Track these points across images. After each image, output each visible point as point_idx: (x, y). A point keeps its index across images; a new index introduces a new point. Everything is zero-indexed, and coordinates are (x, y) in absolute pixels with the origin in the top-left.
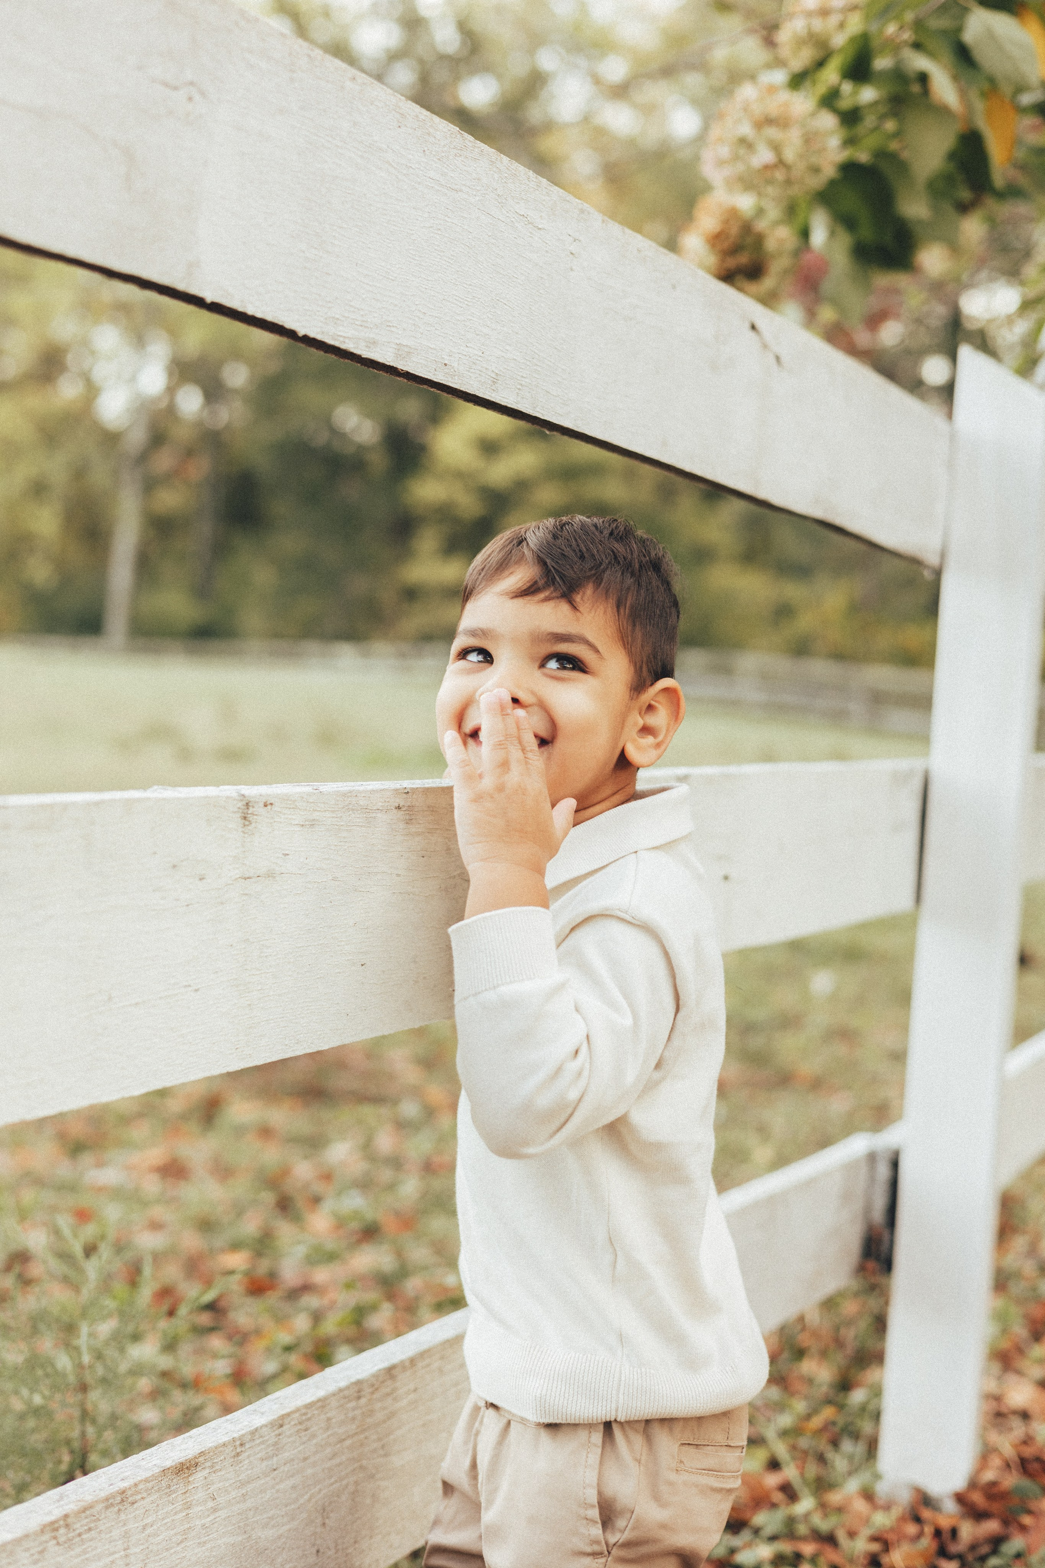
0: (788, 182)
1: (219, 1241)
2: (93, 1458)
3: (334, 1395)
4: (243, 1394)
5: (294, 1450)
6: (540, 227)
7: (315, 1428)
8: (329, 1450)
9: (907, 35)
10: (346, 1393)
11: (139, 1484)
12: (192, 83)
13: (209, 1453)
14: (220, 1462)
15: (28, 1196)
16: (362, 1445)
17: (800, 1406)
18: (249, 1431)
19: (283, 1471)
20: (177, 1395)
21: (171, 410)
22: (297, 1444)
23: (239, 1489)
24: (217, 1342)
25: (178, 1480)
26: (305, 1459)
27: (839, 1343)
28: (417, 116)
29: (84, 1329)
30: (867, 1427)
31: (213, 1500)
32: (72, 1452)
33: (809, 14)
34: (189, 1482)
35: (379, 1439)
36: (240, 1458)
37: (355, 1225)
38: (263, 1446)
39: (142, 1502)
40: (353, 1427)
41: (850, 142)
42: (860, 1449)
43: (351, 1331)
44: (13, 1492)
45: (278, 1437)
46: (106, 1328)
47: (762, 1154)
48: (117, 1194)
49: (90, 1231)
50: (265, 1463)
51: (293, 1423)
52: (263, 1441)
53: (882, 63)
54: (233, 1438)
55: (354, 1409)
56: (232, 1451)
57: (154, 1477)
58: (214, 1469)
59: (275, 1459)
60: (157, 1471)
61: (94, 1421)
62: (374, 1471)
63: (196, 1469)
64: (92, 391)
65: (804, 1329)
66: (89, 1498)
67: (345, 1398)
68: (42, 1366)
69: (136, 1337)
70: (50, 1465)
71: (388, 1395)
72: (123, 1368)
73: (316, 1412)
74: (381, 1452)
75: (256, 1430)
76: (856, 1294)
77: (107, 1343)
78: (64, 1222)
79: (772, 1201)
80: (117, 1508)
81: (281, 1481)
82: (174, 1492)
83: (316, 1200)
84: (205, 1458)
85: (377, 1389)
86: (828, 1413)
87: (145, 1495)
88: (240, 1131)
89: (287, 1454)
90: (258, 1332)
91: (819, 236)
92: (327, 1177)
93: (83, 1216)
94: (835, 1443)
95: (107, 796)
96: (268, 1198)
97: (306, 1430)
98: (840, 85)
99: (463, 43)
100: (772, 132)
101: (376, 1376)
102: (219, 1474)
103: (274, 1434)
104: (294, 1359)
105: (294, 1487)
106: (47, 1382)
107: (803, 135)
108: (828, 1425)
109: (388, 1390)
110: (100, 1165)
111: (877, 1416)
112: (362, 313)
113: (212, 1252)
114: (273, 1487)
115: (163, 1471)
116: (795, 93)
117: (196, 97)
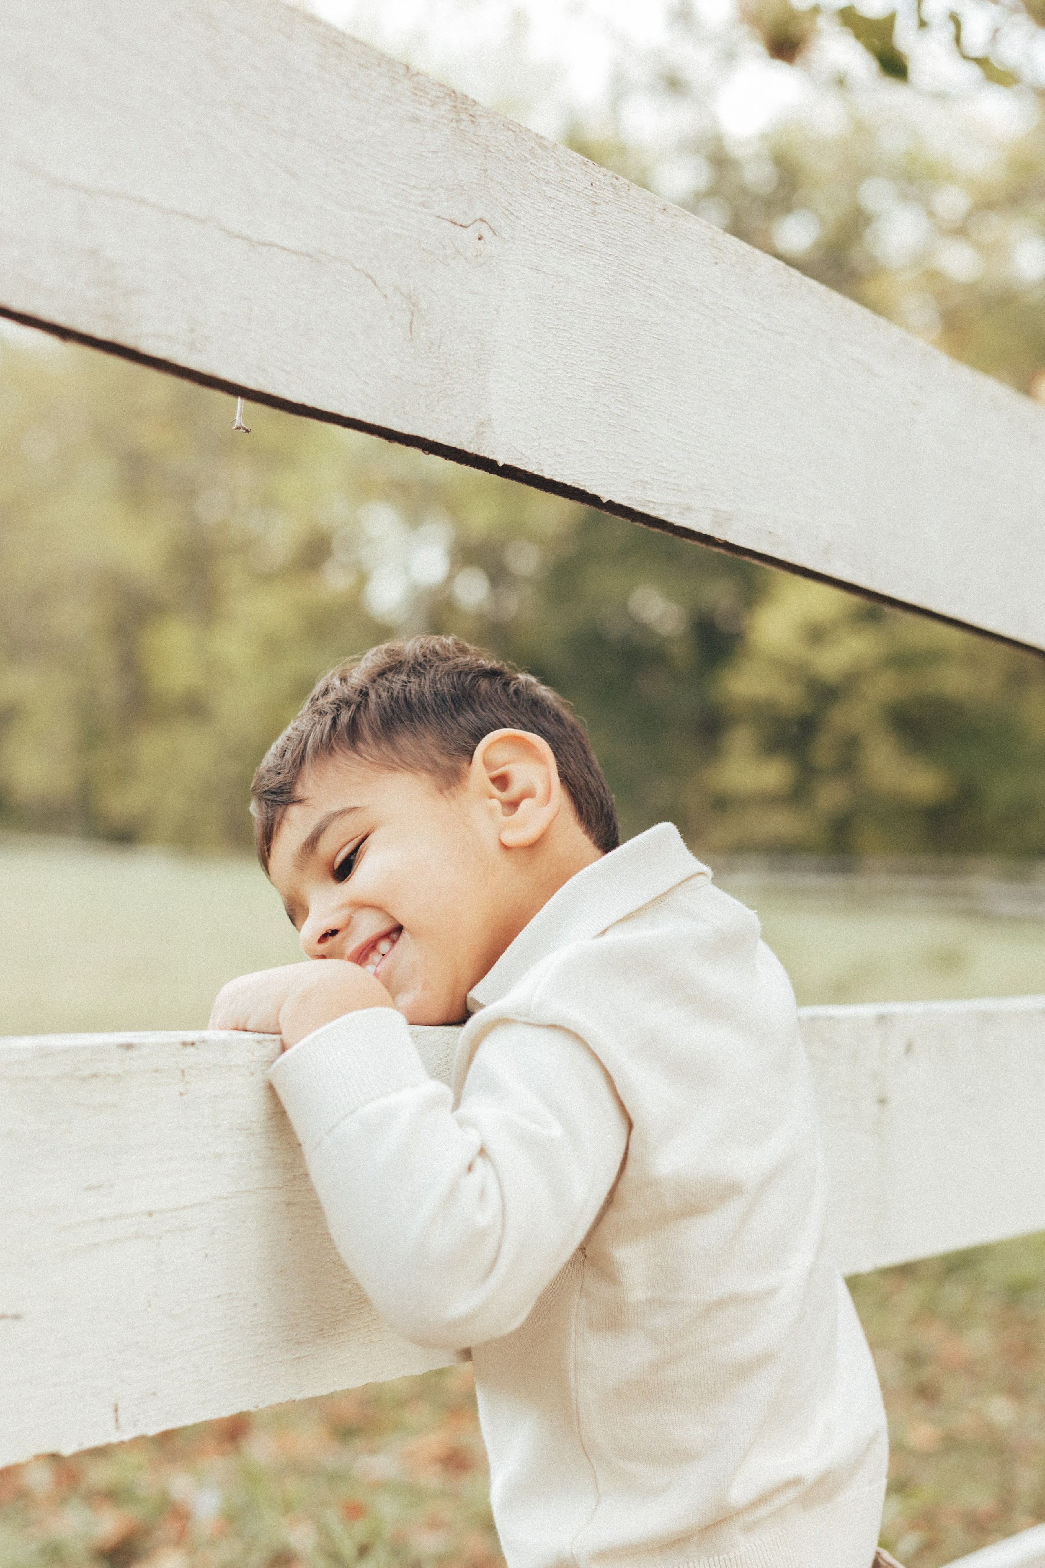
12: (482, 220)
15: (293, 1486)
21: (448, 602)
48: (392, 1488)
49: (362, 1528)
78: (333, 1518)
93: (354, 1511)
110: (373, 1452)
117: (488, 234)
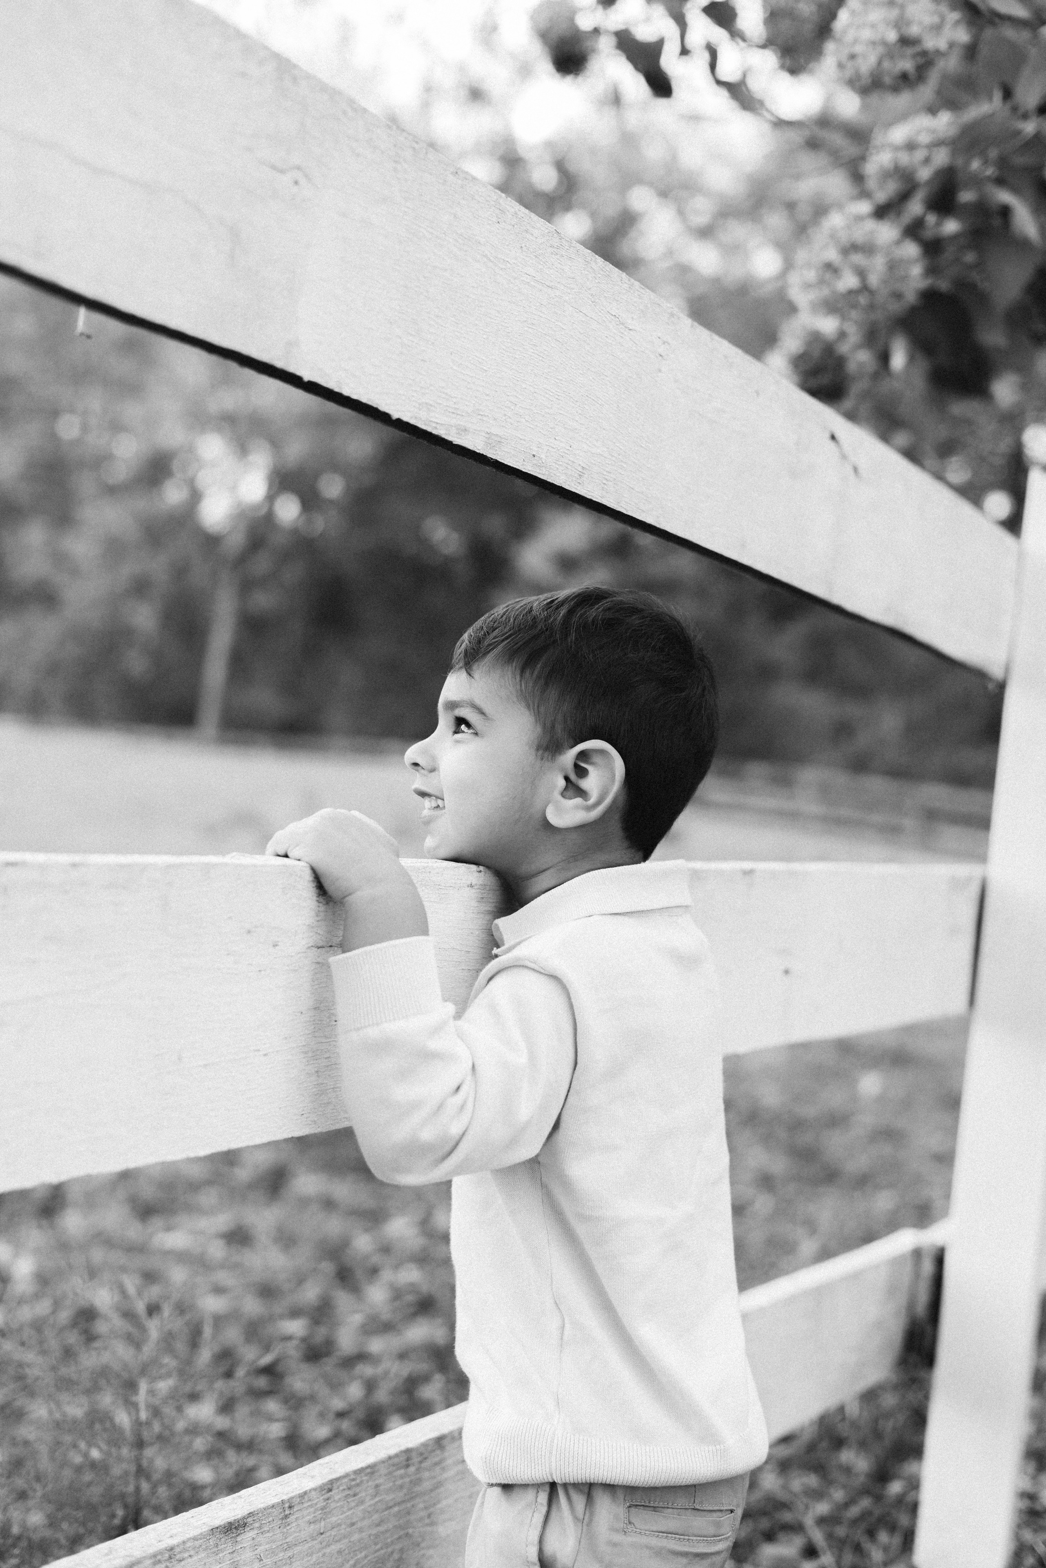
0: (872, 307)
1: (279, 1308)
2: (146, 1513)
3: (383, 1462)
4: (296, 1457)
5: (342, 1514)
6: (631, 328)
7: (363, 1494)
8: (376, 1517)
9: (990, 171)
10: (396, 1460)
11: (187, 1541)
12: (299, 168)
13: (258, 1514)
14: (268, 1524)
15: (98, 1255)
16: (409, 1513)
17: (839, 1495)
18: (299, 1494)
19: (331, 1535)
20: (231, 1455)
21: (269, 518)
22: (345, 1509)
23: (286, 1551)
24: (272, 1406)
25: (226, 1539)
26: (353, 1524)
27: (878, 1435)
28: (516, 213)
29: (143, 1387)
30: (904, 1520)
31: (260, 1561)
32: (126, 1506)
33: (896, 148)
34: (236, 1542)
35: (426, 1508)
36: (288, 1520)
37: (410, 1298)
38: (312, 1510)
39: (189, 1560)
40: (400, 1495)
41: (931, 270)
42: (896, 1540)
43: (402, 1401)
44: (67, 1544)
45: (327, 1501)
46: (164, 1386)
47: (808, 1246)
48: (182, 1257)
49: (154, 1292)
50: (312, 1526)
51: (341, 1488)
52: (311, 1505)
53: (966, 196)
54: (282, 1501)
55: (402, 1477)
56: (281, 1513)
57: (202, 1536)
58: (262, 1530)
59: (323, 1523)
60: (207, 1529)
61: (148, 1478)
62: (420, 1540)
63: (244, 1530)
64: (196, 496)
65: (843, 1419)
66: (138, 1554)
67: (394, 1465)
68: (101, 1421)
69: (194, 1397)
70: (103, 1519)
71: (436, 1464)
72: (180, 1425)
73: (365, 1478)
74: (427, 1521)
75: (305, 1493)
76: (896, 1387)
77: (165, 1401)
78: (131, 1284)
79: (819, 1293)
80: (165, 1564)
81: (328, 1545)
82: (222, 1551)
83: (374, 1272)
84: (254, 1519)
85: (426, 1458)
86: (865, 1503)
87: (192, 1553)
88: (304, 1202)
89: (334, 1519)
90: (312, 1398)
91: (899, 360)
92: (386, 1249)
93: (150, 1277)
94: (871, 1534)
95: (185, 859)
96: (328, 1267)
97: (355, 1495)
98: (925, 215)
99: (560, 182)
100: (858, 259)
101: (425, 1445)
102: (268, 1535)
103: (322, 1498)
104: (346, 1425)
105: (340, 1552)
106: (105, 1436)
107: (887, 263)
108: (865, 1515)
109: (437, 1459)
110: (168, 1229)
111: (914, 1508)
112: (454, 400)
113: (271, 1318)
114: (319, 1550)
115: (212, 1530)
116: (881, 223)
117: (303, 181)
